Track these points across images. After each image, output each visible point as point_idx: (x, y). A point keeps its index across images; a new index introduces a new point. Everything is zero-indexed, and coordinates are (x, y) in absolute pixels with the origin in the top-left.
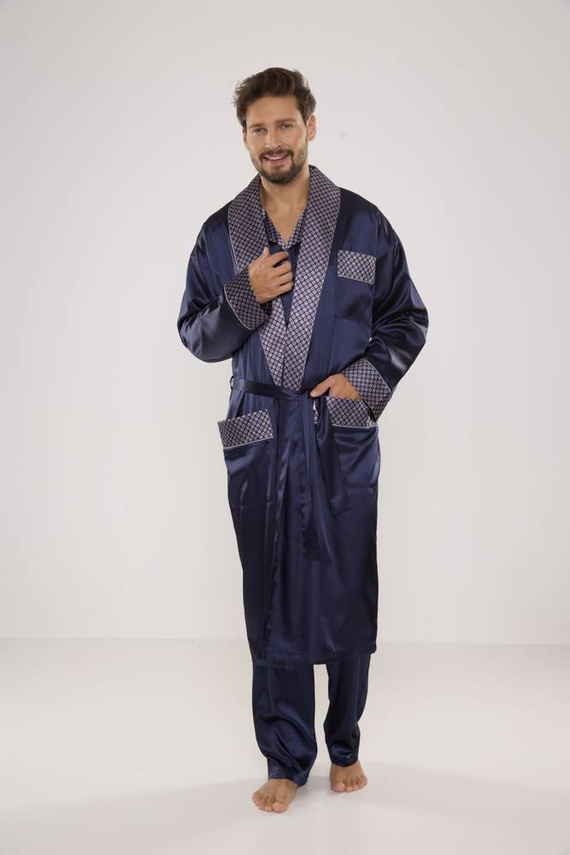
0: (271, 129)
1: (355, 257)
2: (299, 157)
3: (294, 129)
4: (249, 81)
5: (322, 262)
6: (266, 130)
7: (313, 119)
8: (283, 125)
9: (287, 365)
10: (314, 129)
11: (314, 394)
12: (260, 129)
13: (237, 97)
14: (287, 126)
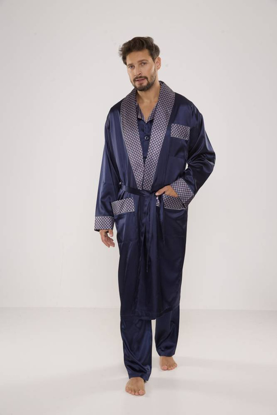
0: (136, 66)
1: (179, 127)
2: (151, 79)
3: (148, 65)
4: (125, 44)
5: (163, 129)
6: (134, 67)
7: (159, 59)
8: (143, 63)
9: (145, 178)
10: (160, 64)
11: (157, 194)
12: (132, 66)
13: (121, 52)
14: (144, 64)
